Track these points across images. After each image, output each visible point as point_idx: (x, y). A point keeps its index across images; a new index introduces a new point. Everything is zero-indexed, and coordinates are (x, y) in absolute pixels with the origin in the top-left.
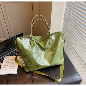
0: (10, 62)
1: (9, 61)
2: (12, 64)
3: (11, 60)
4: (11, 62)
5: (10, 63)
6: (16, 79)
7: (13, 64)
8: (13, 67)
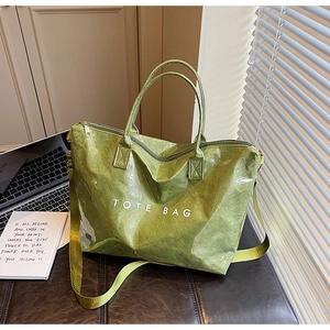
0: (30, 232)
1: (25, 227)
2: (35, 242)
3: (34, 227)
4: (33, 232)
5: (30, 238)
6: (43, 298)
7: (39, 242)
8: (38, 251)
